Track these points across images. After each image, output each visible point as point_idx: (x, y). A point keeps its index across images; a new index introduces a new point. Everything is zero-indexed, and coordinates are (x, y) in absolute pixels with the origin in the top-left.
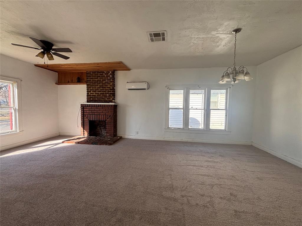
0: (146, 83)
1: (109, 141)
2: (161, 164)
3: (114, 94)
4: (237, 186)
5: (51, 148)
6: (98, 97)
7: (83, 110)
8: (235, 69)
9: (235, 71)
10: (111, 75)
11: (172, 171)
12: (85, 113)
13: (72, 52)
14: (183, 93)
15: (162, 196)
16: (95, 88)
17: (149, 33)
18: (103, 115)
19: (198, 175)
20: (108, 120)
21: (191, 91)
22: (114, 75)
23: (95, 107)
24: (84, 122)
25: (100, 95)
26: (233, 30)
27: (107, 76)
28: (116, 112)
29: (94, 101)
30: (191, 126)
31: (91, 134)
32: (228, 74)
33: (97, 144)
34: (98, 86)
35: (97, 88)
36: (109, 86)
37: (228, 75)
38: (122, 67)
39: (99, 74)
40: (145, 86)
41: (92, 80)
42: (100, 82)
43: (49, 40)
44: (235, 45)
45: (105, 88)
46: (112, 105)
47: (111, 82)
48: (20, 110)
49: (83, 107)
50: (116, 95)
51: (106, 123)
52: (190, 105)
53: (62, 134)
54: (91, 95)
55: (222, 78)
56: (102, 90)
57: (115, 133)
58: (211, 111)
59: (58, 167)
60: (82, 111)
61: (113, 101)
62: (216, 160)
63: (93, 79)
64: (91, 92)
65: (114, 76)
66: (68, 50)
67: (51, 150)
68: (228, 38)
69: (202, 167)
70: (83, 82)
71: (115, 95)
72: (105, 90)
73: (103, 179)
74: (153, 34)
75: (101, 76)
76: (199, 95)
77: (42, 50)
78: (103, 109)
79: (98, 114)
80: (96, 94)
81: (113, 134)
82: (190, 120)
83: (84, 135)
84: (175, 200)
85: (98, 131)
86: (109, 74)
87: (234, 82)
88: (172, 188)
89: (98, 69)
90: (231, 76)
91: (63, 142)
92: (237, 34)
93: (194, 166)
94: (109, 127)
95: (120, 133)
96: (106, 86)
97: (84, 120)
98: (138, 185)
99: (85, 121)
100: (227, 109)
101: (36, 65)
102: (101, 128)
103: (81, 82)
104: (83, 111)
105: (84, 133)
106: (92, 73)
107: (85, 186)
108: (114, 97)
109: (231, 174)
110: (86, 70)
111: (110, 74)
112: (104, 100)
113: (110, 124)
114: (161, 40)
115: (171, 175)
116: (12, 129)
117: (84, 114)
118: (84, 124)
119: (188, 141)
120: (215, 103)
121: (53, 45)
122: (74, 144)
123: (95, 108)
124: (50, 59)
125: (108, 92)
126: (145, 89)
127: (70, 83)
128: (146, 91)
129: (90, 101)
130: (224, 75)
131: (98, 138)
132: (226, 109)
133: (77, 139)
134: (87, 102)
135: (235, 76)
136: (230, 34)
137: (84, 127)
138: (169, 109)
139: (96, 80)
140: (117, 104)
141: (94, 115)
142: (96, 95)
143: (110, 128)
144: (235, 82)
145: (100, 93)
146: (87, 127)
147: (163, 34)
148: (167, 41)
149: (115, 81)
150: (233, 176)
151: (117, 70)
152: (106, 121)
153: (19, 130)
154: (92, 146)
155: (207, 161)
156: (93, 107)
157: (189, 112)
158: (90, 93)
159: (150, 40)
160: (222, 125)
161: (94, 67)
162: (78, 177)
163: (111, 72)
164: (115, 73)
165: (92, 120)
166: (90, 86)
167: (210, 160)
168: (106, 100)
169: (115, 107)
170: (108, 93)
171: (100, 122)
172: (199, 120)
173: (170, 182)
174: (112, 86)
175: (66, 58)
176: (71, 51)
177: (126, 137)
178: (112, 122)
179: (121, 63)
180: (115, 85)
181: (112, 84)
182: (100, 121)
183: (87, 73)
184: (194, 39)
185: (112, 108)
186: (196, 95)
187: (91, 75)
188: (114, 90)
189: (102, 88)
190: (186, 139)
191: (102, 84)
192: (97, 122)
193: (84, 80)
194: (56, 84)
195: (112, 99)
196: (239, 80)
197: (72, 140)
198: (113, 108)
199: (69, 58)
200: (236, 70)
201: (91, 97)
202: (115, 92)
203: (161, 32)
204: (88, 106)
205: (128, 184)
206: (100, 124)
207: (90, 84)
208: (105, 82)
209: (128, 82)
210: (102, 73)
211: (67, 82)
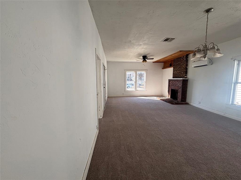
3: (187, 71)
6: (178, 75)
10: (185, 59)
12: (170, 85)
24: (169, 90)
25: (179, 73)
27: (183, 60)
28: (187, 85)
29: (176, 77)
33: (167, 102)
34: (178, 67)
35: (178, 69)
36: (184, 67)
41: (176, 64)
42: (179, 64)
45: (182, 68)
46: (181, 80)
47: (185, 63)
61: (185, 77)
65: (187, 59)
71: (187, 73)
75: (180, 61)
78: (177, 82)
79: (175, 85)
80: (177, 72)
81: (181, 99)
89: (179, 56)
95: (188, 101)
97: (169, 88)
105: (168, 96)
106: (176, 59)
113: (180, 92)
128: (208, 66)
129: (174, 77)
133: (163, 98)
137: (169, 93)
141: (173, 86)
145: (179, 71)
151: (189, 54)
152: (178, 90)
158: (174, 72)
163: (185, 57)
164: (188, 56)
165: (172, 89)
166: (175, 68)
168: (182, 76)
169: (187, 80)
170: (183, 72)
177: (192, 104)
181: (186, 65)
183: (174, 60)
185: (181, 82)
187: (176, 61)
189: (180, 68)
191: (180, 66)
193: (172, 65)
194: (162, 69)
195: (185, 75)
201: (175, 75)
208: (182, 64)
209: (194, 62)
210: (180, 58)
211: (166, 67)
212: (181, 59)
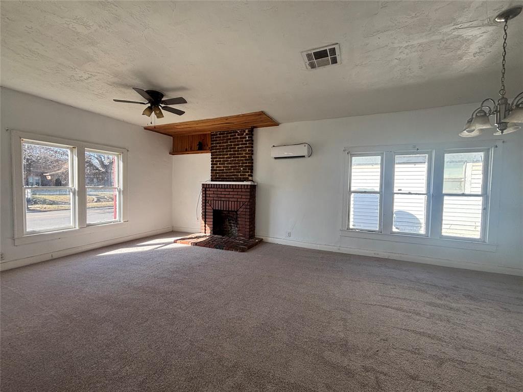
0: (305, 146)
1: (242, 244)
2: (328, 296)
3: (252, 166)
4: (510, 374)
5: (158, 249)
6: (227, 173)
7: (206, 192)
8: (503, 100)
9: (504, 106)
10: (247, 136)
11: (349, 312)
12: (207, 198)
13: (186, 102)
14: (379, 162)
15: (323, 358)
16: (223, 158)
17: (305, 53)
18: (234, 201)
19: (406, 332)
20: (241, 210)
21: (398, 158)
22: (253, 135)
23: (222, 188)
24: (205, 212)
25: (230, 170)
26: (497, 14)
27: (241, 138)
28: (255, 197)
29: (222, 178)
30: (397, 228)
31: (215, 231)
32: (482, 114)
33: (223, 249)
34: (227, 155)
35: (227, 158)
36: (244, 155)
37: (483, 116)
38: (265, 120)
39: (229, 135)
40: (303, 151)
41: (220, 146)
42: (230, 148)
43: (157, 90)
44: (504, 48)
45: (238, 157)
46: (247, 185)
47: (248, 147)
48: (125, 192)
49: (205, 188)
50: (254, 168)
51: (237, 214)
52: (395, 185)
53: (175, 229)
54: (217, 170)
55: (468, 124)
56: (233, 160)
57: (251, 233)
58: (446, 198)
59: (163, 278)
60: (204, 195)
61: (250, 178)
62: (454, 305)
63: (220, 143)
64: (217, 164)
65: (252, 137)
66: (182, 101)
67: (158, 251)
68: (485, 36)
69: (418, 314)
70: (206, 150)
71: (252, 169)
72: (238, 160)
73: (222, 307)
74: (314, 53)
75: (233, 139)
76: (417, 165)
77: (149, 105)
78: (233, 191)
79: (226, 199)
80: (224, 167)
81: (248, 233)
82: (394, 215)
83: (205, 233)
84: (349, 373)
85: (225, 228)
86: (245, 134)
87: (502, 131)
88: (345, 347)
89: (228, 128)
90: (493, 118)
91: (175, 242)
92: (508, 21)
93: (397, 309)
94: (243, 221)
95: (260, 233)
96: (240, 154)
97: (205, 209)
98: (279, 329)
99: (207, 210)
100: (486, 194)
101: (146, 128)
102: (231, 223)
103: (204, 150)
104: (206, 194)
105: (205, 230)
106: (219, 134)
107: (194, 315)
108: (252, 172)
109: (495, 344)
110: (209, 131)
111: (247, 134)
112: (236, 178)
113: (244, 216)
114: (329, 64)
115: (345, 320)
116: (115, 218)
117: (206, 200)
118: (205, 215)
119: (390, 258)
120: (459, 181)
121: (162, 96)
122: (190, 245)
123: (221, 190)
124: (158, 117)
125: (242, 163)
126: (304, 156)
127: (189, 151)
128: (307, 160)
129: (215, 178)
130: (474, 116)
131: (225, 238)
132: (484, 194)
133: (195, 238)
134: (212, 181)
135: (505, 118)
136: (489, 25)
137: (205, 220)
138: (350, 192)
139: (225, 144)
140: (255, 184)
141: (221, 200)
142: (224, 170)
143: (244, 223)
144: (505, 132)
145: (230, 165)
146: (210, 220)
147: (333, 51)
148: (341, 63)
149: (254, 146)
150: (499, 349)
151: (257, 127)
152: (237, 211)
153: (123, 219)
154: (215, 250)
155: (430, 304)
156: (219, 188)
157: (393, 199)
158: (215, 166)
159: (308, 66)
160: (477, 230)
161: (222, 125)
162: (187, 299)
163: (247, 131)
164: (254, 133)
165: (217, 209)
166: (216, 155)
167: (439, 302)
168: (239, 177)
169: (253, 188)
170: (243, 166)
171: (229, 213)
172: (418, 217)
173: (342, 335)
174: (249, 154)
175: (180, 113)
176: (184, 102)
177: (270, 240)
178: (247, 213)
179: (262, 113)
180: (254, 152)
181: (249, 151)
182: (229, 211)
183: (212, 135)
184: (401, 50)
185: (247, 190)
186: (413, 166)
187: (218, 137)
188: (252, 160)
189: (234, 157)
190: (385, 254)
191: (234, 151)
192: (225, 212)
193: (208, 145)
194: (170, 153)
195: (249, 175)
196: (515, 124)
197: (189, 239)
198: (249, 190)
199: (184, 112)
200: (506, 103)
201: (218, 173)
202: (252, 163)
203: (327, 48)
204: (213, 187)
205: (262, 324)
206: (229, 216)
207: (216, 152)
208: (238, 148)
209: (274, 146)
210: (233, 133)
211: (185, 150)
212: (235, 135)
